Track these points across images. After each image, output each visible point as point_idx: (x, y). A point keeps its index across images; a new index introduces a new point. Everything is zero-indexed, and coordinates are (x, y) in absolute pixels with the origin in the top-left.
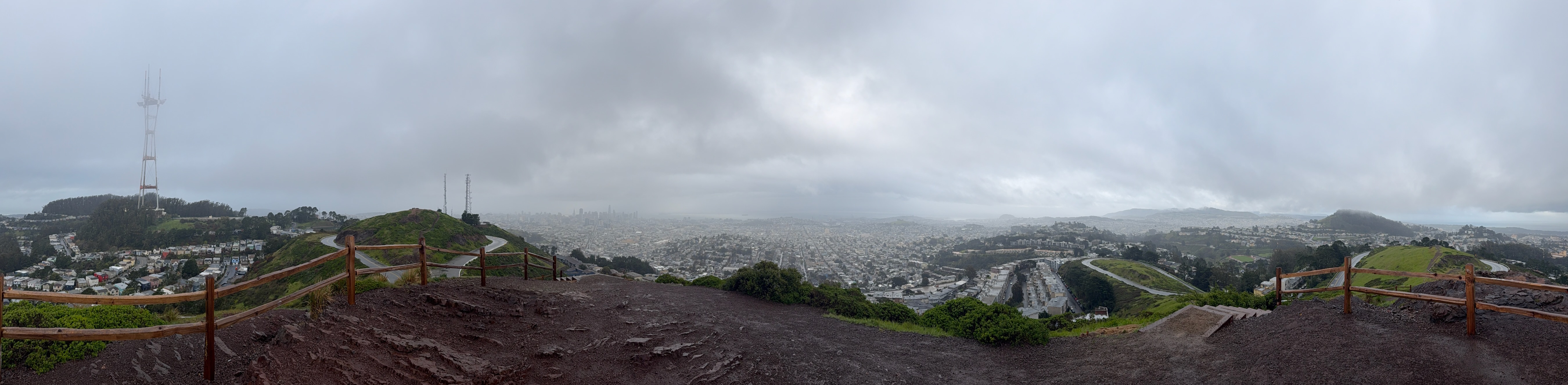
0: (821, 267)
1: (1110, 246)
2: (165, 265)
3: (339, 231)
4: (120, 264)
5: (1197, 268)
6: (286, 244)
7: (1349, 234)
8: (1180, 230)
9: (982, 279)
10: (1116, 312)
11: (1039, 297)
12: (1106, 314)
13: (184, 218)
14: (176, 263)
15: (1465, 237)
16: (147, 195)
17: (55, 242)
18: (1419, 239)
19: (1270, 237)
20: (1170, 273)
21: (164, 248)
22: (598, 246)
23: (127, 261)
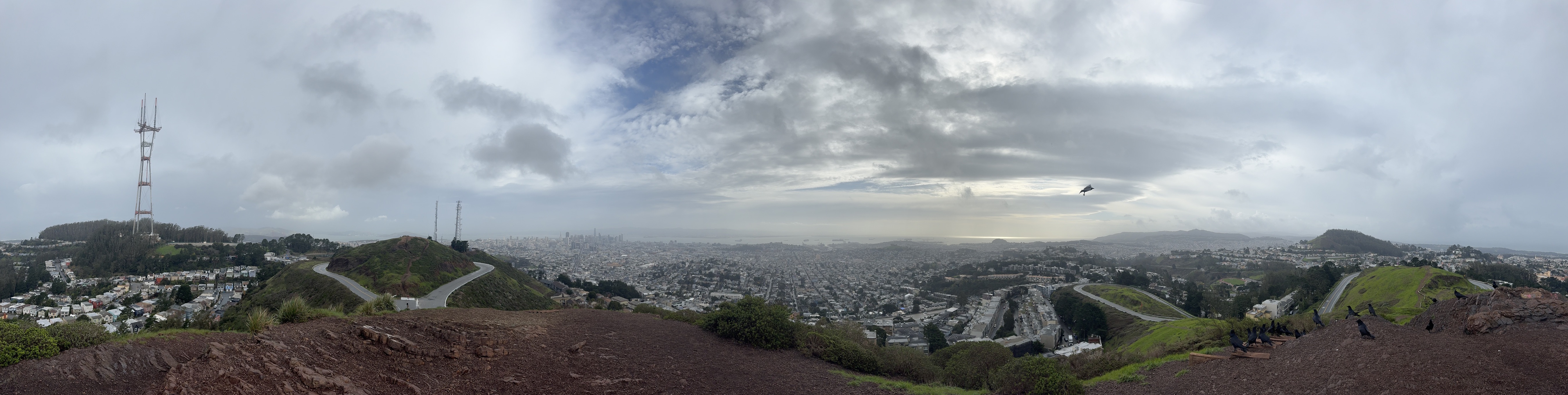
0: (812, 294)
1: (1100, 271)
2: (159, 291)
3: (332, 258)
4: (115, 291)
5: (1189, 292)
6: (279, 270)
7: (1339, 254)
8: (1170, 252)
9: (973, 306)
10: (1109, 339)
11: (1031, 325)
12: (1099, 342)
13: (179, 244)
14: (170, 289)
15: (1452, 256)
16: (142, 220)
17: (51, 268)
18: (1408, 259)
19: (1261, 258)
20: (1162, 298)
21: (158, 273)
22: (584, 270)
23: (121, 287)
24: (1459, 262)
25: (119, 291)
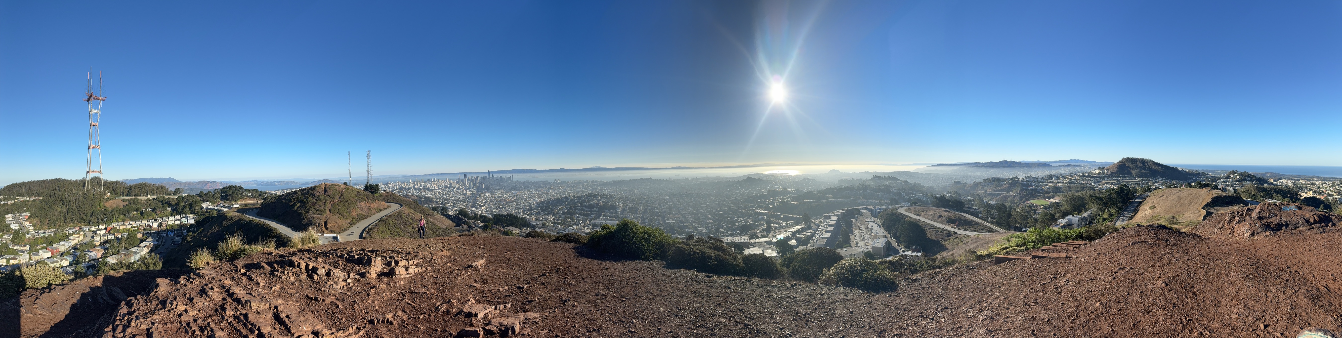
4: (70, 239)
5: (1000, 211)
6: (215, 217)
7: (1132, 179)
8: (982, 180)
9: (815, 224)
11: (864, 238)
13: (126, 197)
14: (119, 236)
15: (1230, 180)
16: (92, 179)
17: (11, 221)
18: (1192, 182)
19: (1064, 182)
20: (977, 217)
21: (109, 224)
22: (480, 206)
23: (76, 236)
24: (1236, 185)
25: (75, 239)
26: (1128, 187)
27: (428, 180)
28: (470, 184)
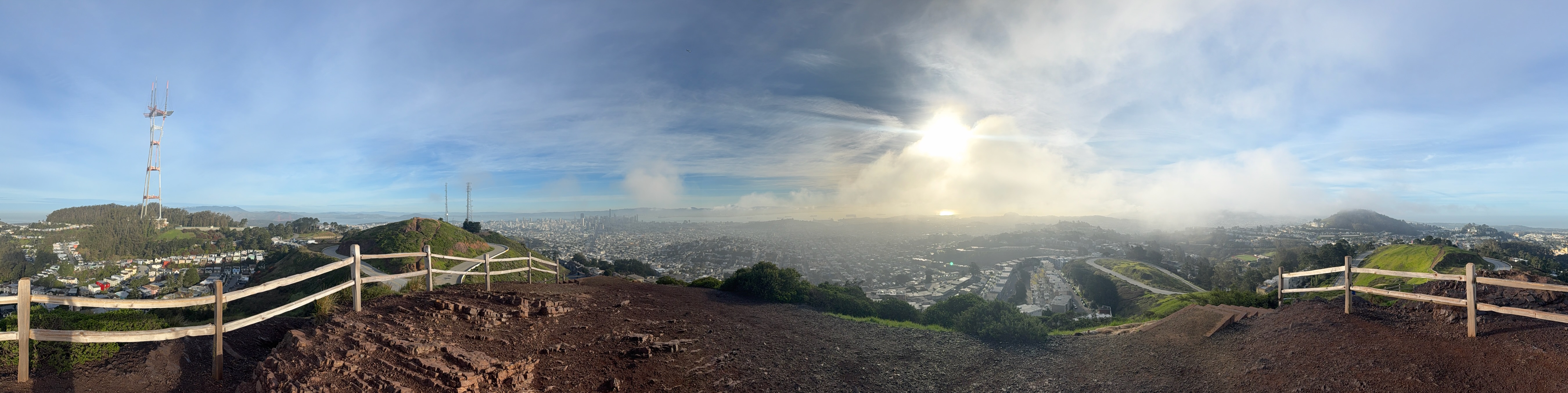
0: (824, 267)
1: (1114, 246)
2: (166, 274)
3: (341, 241)
4: (123, 273)
5: (1200, 266)
6: (287, 254)
7: (1353, 234)
10: (1118, 310)
11: (1043, 294)
13: (187, 227)
14: (177, 272)
15: (1467, 235)
16: (150, 205)
17: (58, 250)
18: (1422, 238)
19: (1274, 236)
20: (1174, 273)
21: (166, 257)
22: (600, 250)
23: (129, 270)
24: (1474, 240)
25: (126, 275)
26: (1348, 243)
27: (538, 219)
28: (587, 225)
